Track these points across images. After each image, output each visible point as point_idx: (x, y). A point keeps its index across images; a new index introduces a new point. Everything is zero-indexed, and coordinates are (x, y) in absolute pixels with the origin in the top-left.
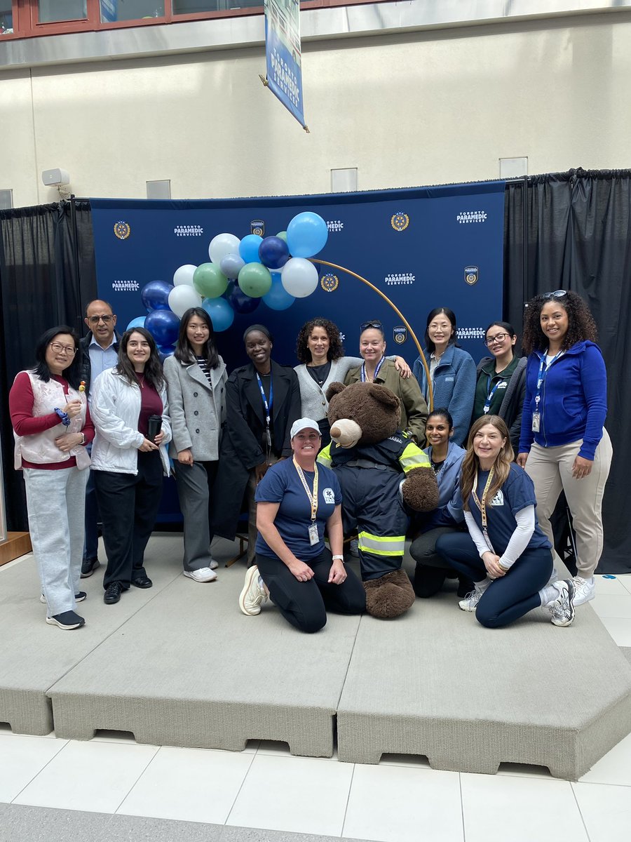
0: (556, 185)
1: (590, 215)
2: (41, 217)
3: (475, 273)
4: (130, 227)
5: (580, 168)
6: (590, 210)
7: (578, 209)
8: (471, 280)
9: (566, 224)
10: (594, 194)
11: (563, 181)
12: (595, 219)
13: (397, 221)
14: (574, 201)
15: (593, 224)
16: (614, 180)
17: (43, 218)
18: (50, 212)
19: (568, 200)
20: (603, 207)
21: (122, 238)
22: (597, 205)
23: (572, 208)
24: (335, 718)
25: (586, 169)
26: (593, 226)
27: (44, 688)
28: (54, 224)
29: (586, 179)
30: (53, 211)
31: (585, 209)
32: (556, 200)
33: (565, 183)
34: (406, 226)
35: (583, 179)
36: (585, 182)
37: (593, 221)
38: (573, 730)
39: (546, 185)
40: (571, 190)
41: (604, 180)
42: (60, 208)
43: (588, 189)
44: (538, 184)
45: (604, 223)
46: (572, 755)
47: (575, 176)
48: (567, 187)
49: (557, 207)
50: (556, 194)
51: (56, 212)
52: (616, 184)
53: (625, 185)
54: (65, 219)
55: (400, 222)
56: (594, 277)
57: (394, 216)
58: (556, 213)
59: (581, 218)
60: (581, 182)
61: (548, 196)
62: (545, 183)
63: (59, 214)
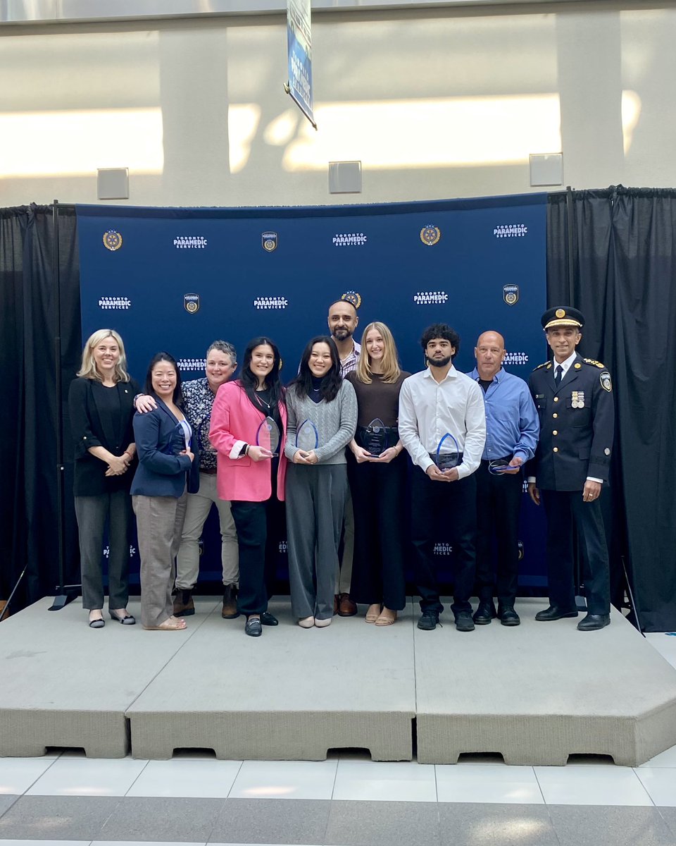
0: (595, 202)
1: (633, 234)
2: (5, 220)
3: (514, 292)
4: (122, 238)
5: (620, 185)
6: (632, 229)
7: (619, 227)
8: (511, 299)
9: (607, 244)
10: (636, 212)
11: (603, 197)
12: (639, 237)
13: (427, 235)
14: (614, 220)
15: (636, 243)
16: (655, 199)
17: (7, 223)
18: (17, 216)
19: (609, 218)
20: (645, 226)
21: (113, 249)
22: (639, 224)
23: (614, 228)
24: (414, 721)
25: (626, 186)
26: (636, 247)
27: (122, 709)
28: (22, 230)
29: (626, 197)
30: (21, 215)
31: (627, 227)
32: (596, 218)
33: (605, 200)
34: (437, 240)
35: (624, 196)
36: (626, 200)
37: (636, 241)
38: (633, 719)
39: (585, 202)
40: (611, 208)
41: (645, 199)
42: (29, 212)
43: (629, 207)
44: (577, 201)
45: (648, 243)
46: (633, 742)
47: (616, 193)
48: (608, 205)
49: (597, 225)
50: (595, 211)
51: (25, 216)
52: (657, 203)
53: (667, 204)
54: (35, 224)
55: (430, 236)
56: (639, 300)
57: (424, 229)
58: (597, 232)
59: (624, 236)
60: (622, 200)
61: (587, 212)
62: (583, 199)
63: (28, 219)
